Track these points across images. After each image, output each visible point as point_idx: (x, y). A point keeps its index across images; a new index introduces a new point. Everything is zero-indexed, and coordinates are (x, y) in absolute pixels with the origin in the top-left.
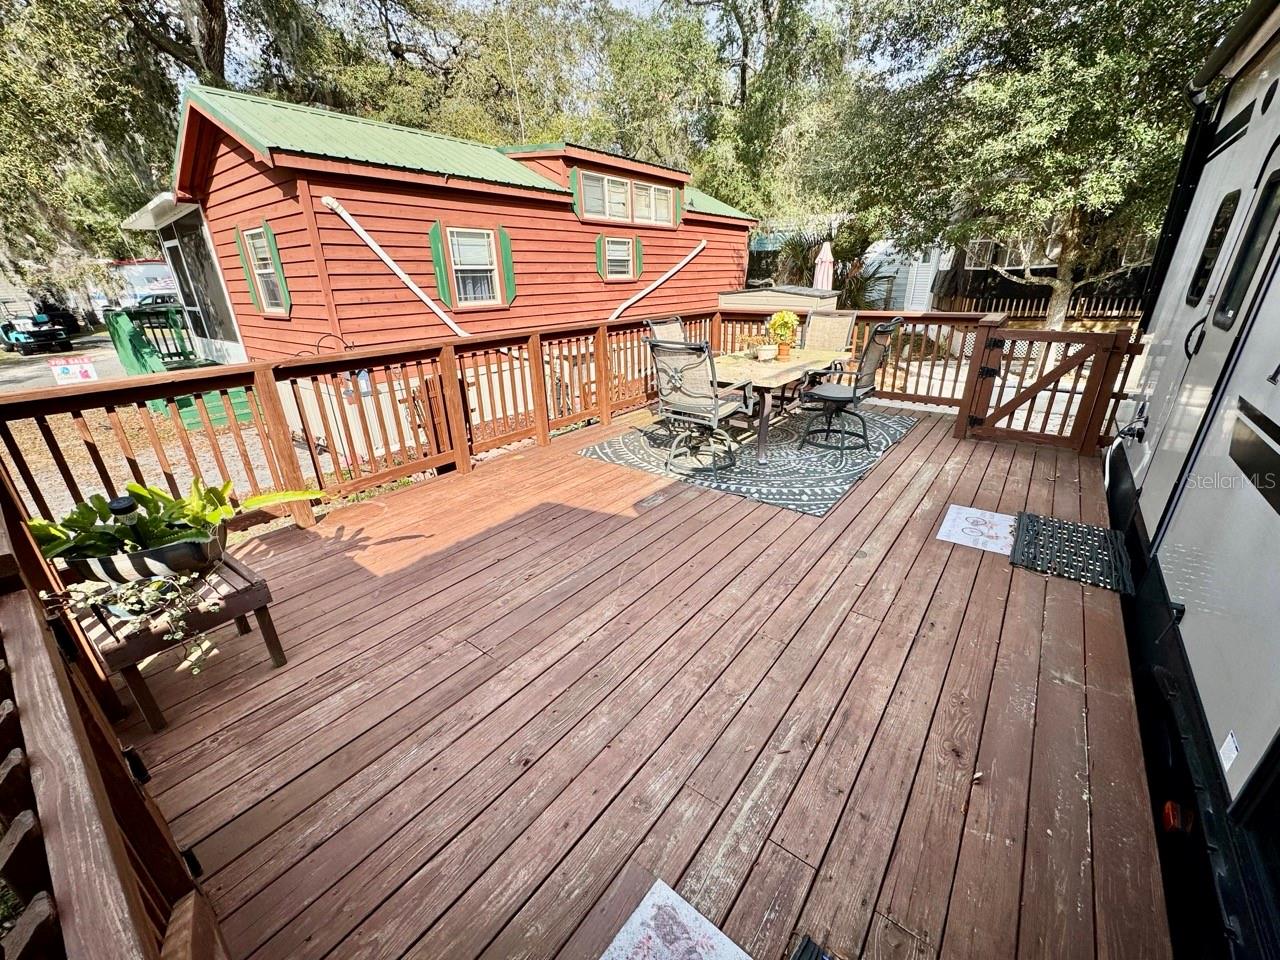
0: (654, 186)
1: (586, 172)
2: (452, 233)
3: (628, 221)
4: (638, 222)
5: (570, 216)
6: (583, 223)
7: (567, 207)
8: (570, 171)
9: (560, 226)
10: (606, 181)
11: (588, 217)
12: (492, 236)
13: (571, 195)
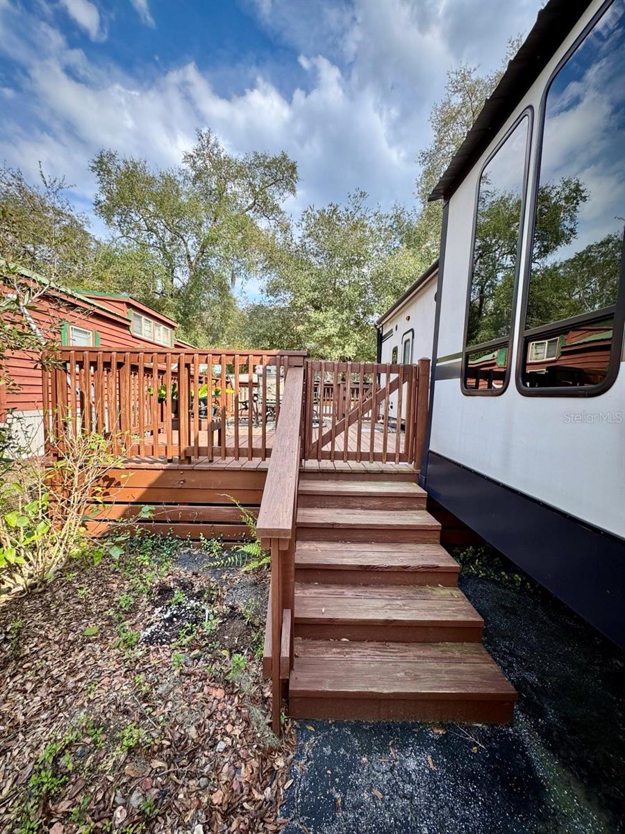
0: (163, 326)
1: (136, 313)
2: (72, 328)
3: (151, 340)
4: (156, 342)
5: (128, 332)
6: (133, 337)
7: (126, 327)
8: (129, 310)
9: (123, 336)
10: (143, 319)
11: (135, 334)
12: (91, 335)
13: (130, 321)
